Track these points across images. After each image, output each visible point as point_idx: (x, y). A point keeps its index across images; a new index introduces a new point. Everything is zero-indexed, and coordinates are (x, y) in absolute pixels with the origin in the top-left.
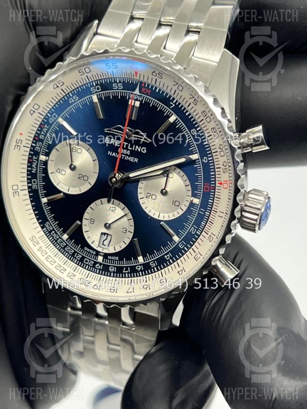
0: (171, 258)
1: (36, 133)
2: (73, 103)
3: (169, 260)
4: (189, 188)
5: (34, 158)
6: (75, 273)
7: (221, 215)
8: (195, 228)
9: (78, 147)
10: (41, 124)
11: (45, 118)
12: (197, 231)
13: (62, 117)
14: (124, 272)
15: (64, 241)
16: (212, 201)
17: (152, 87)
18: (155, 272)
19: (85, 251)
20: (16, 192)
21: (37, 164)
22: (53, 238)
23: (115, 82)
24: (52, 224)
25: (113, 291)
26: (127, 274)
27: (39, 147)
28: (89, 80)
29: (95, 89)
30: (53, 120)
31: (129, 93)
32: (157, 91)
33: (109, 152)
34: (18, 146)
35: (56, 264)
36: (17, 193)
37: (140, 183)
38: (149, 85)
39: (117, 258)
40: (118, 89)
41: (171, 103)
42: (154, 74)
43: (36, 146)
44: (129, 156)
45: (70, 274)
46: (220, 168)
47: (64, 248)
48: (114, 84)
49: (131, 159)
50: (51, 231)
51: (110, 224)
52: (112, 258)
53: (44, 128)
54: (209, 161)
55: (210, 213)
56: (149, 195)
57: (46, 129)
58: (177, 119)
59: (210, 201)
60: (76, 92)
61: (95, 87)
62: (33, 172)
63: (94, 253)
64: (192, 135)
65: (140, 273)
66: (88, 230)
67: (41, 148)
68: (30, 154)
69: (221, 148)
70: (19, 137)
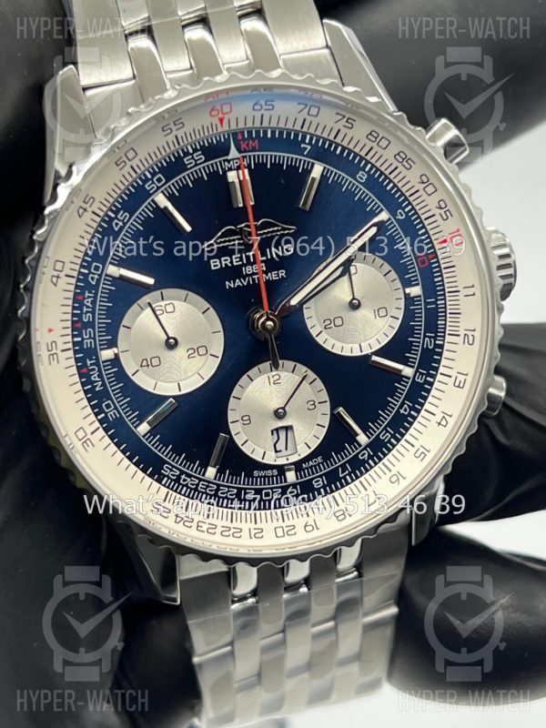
0: (411, 408)
1: (74, 315)
2: (122, 228)
3: (410, 415)
4: (393, 275)
5: (89, 363)
6: (259, 525)
7: (470, 291)
8: (430, 337)
9: (163, 303)
10: (75, 294)
11: (78, 280)
12: (435, 340)
13: (111, 263)
14: (341, 476)
15: (209, 482)
16: (440, 279)
17: (258, 132)
18: (394, 446)
19: (257, 478)
20: (86, 442)
21: (100, 370)
22: (188, 487)
23: (187, 154)
24: (174, 464)
25: (343, 517)
26: (348, 477)
27: (90, 338)
28: (136, 172)
29: (153, 183)
30: (96, 277)
31: (220, 162)
32: (269, 136)
33: (227, 283)
34: (53, 355)
35: (219, 530)
36: (88, 442)
37: (305, 311)
38: (250, 133)
39: (319, 459)
40: (196, 165)
41: (303, 145)
42: (256, 107)
43: (83, 339)
44: (266, 273)
45: (253, 532)
46: (434, 215)
47: (216, 495)
48: (185, 160)
49: (273, 276)
50: (179, 478)
51: (283, 408)
52: (311, 463)
53: (84, 298)
54: (407, 213)
55: (445, 299)
56: (328, 322)
57: (90, 300)
58: (325, 168)
59: (436, 280)
60: (120, 206)
61: (152, 179)
62: (97, 389)
63: (275, 472)
64: (360, 183)
65: (370, 461)
66: (246, 438)
67: (94, 338)
68: (77, 360)
69: (425, 180)
70: (49, 338)
